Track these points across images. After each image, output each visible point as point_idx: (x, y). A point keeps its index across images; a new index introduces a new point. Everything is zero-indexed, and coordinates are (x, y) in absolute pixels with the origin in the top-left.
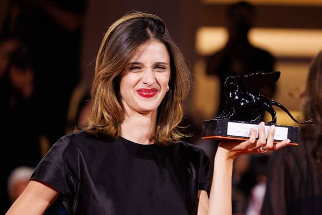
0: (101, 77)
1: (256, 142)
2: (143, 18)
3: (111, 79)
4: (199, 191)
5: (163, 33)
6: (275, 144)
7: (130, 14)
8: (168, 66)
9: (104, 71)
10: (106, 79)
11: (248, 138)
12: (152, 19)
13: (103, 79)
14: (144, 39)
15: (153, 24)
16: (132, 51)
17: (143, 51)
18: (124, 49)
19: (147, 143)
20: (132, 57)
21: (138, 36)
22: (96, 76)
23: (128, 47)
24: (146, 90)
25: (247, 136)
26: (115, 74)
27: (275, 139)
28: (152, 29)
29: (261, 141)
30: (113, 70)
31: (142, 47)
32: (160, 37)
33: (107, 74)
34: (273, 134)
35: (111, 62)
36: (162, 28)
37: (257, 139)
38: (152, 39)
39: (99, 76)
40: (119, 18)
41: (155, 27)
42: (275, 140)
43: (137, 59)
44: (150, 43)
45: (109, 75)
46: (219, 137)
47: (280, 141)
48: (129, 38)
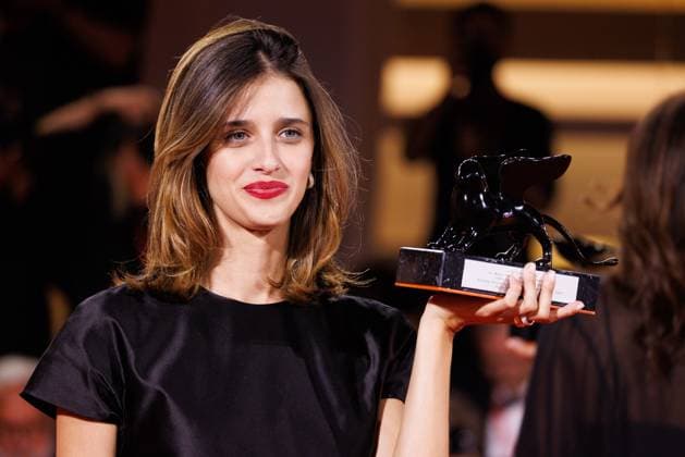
0: (167, 161)
2: (250, 32)
3: (188, 163)
4: (382, 401)
5: (293, 60)
6: (553, 310)
7: (223, 25)
8: (307, 130)
9: (172, 147)
10: (176, 164)
15: (271, 44)
16: (228, 99)
17: (250, 98)
18: (213, 97)
20: (229, 111)
21: (241, 67)
22: (156, 160)
23: (220, 92)
24: (262, 185)
26: (197, 152)
27: (554, 300)
28: (268, 53)
30: (192, 143)
32: (286, 67)
33: (179, 152)
34: (551, 291)
35: (187, 128)
36: (290, 50)
38: (269, 71)
40: (202, 35)
41: (276, 47)
42: (553, 303)
43: (238, 115)
44: (266, 79)
45: (185, 154)
46: (444, 290)
48: (222, 72)
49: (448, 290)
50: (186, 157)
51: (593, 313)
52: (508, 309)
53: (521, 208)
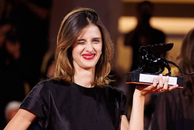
0: (60, 48)
1: (157, 86)
2: (84, 11)
3: (66, 50)
4: (121, 116)
6: (168, 87)
7: (76, 9)
8: (100, 40)
9: (62, 44)
10: (63, 49)
11: (152, 84)
12: (89, 11)
13: (61, 49)
14: (85, 24)
15: (91, 15)
19: (90, 87)
21: (82, 23)
22: (58, 48)
25: (152, 82)
26: (69, 46)
28: (90, 18)
29: (160, 85)
30: (67, 44)
31: (85, 29)
33: (64, 46)
34: (168, 81)
36: (96, 17)
37: (158, 84)
38: (90, 24)
39: (59, 48)
41: (92, 16)
42: (169, 85)
44: (89, 26)
45: (65, 47)
47: (172, 85)
49: (135, 83)
50: (65, 48)
51: (183, 88)
52: (154, 87)
53: (159, 59)
